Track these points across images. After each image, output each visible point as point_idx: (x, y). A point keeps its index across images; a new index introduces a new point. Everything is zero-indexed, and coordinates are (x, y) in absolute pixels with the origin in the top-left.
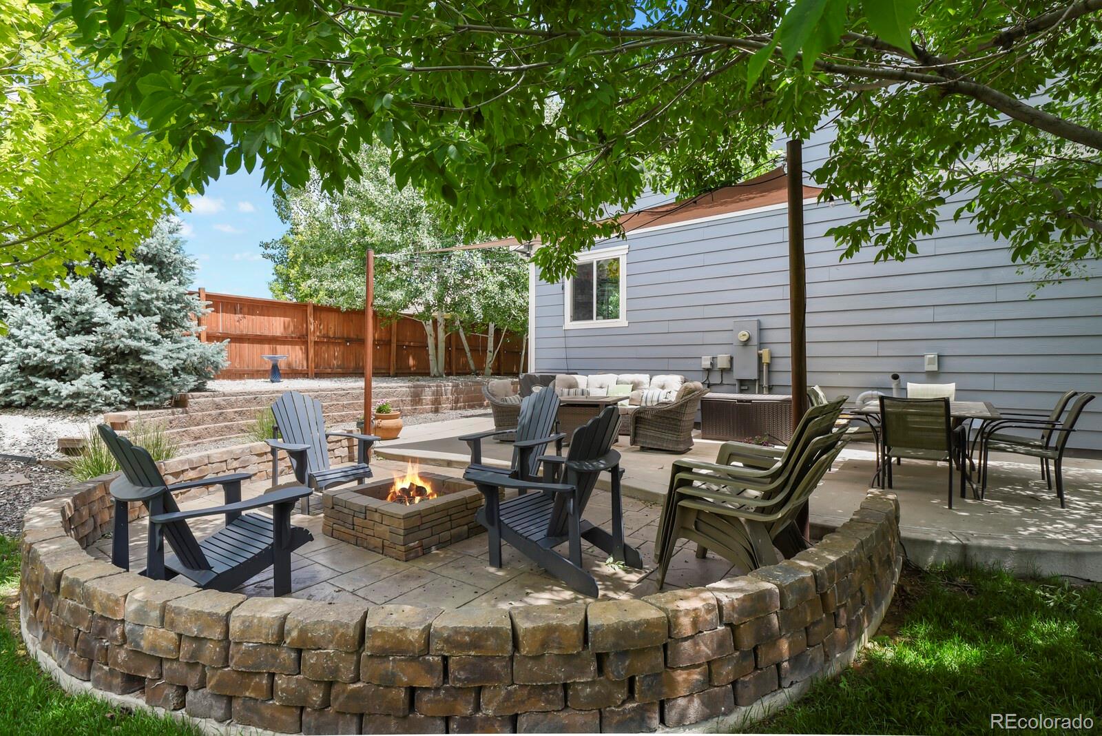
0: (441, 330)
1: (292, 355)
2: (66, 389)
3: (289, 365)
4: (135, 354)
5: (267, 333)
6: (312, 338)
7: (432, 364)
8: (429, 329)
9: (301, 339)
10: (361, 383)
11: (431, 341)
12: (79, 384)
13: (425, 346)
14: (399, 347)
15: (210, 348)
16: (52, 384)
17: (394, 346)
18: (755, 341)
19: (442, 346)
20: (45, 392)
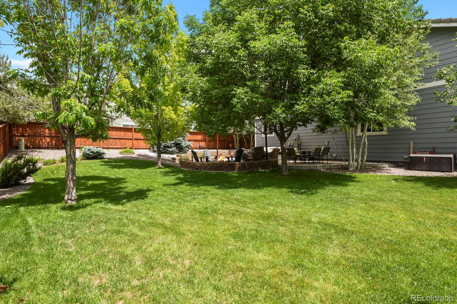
0: (237, 137)
1: (203, 144)
2: (171, 150)
3: (202, 146)
4: (180, 144)
5: (198, 139)
6: (207, 140)
7: (235, 146)
8: (234, 137)
9: (204, 140)
10: (216, 150)
11: (235, 140)
12: (172, 149)
13: (234, 142)
14: (228, 142)
15: (190, 143)
16: (169, 149)
17: (226, 142)
18: (297, 139)
19: (238, 141)
20: (167, 150)
